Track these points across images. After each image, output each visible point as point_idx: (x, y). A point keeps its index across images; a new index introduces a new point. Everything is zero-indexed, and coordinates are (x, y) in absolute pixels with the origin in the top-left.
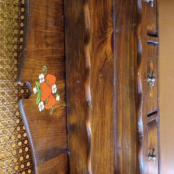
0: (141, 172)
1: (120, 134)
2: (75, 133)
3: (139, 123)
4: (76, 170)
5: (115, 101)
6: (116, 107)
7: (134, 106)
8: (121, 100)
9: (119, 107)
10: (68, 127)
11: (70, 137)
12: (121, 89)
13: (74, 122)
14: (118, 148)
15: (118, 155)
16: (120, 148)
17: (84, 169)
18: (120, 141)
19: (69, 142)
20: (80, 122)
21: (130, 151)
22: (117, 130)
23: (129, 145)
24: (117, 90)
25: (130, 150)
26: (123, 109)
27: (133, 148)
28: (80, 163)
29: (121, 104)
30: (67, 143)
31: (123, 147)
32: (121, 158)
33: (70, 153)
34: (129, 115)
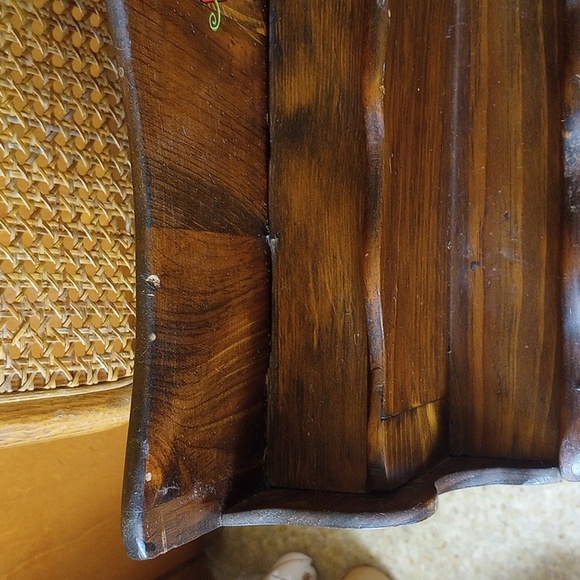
0: (572, 348)
1: (474, 203)
2: (307, 149)
3: (568, 136)
4: (303, 313)
5: (457, 64)
6: (461, 91)
7: (544, 77)
8: (485, 58)
9: (472, 87)
10: (272, 129)
11: (279, 171)
12: (485, 12)
13: (303, 102)
14: (464, 264)
15: (465, 293)
16: (474, 263)
17: (340, 305)
18: (474, 230)
19: (276, 192)
20: (330, 97)
21: (518, 271)
22: (464, 185)
23: (513, 246)
24: (466, 18)
25: (521, 266)
26: (489, 96)
27: (530, 255)
28: (326, 277)
29: (484, 75)
30: (267, 201)
31: (488, 255)
32: (478, 305)
33: (279, 242)
34: (517, 117)
